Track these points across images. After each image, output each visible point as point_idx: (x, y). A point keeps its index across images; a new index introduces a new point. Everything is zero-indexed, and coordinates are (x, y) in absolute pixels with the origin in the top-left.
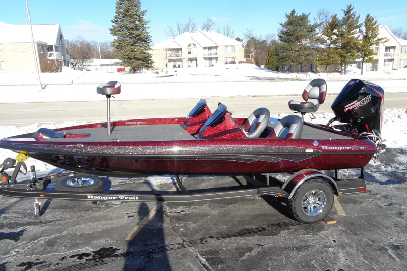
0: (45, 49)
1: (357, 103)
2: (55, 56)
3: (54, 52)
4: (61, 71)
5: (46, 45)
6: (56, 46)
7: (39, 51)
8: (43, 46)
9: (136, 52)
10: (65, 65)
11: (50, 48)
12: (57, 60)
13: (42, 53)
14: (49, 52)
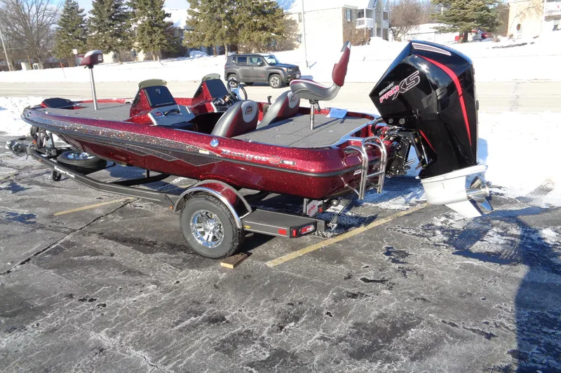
0: (354, 15)
1: (395, 87)
2: (366, 23)
3: (365, 18)
4: (368, 44)
5: (356, 10)
6: (367, 10)
7: (345, 17)
8: (351, 11)
9: (467, 9)
10: (378, 34)
11: (360, 14)
12: (367, 28)
13: (349, 20)
14: (359, 19)
